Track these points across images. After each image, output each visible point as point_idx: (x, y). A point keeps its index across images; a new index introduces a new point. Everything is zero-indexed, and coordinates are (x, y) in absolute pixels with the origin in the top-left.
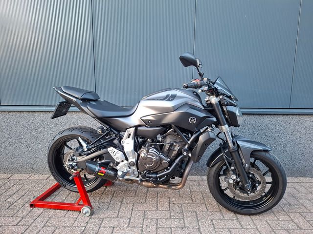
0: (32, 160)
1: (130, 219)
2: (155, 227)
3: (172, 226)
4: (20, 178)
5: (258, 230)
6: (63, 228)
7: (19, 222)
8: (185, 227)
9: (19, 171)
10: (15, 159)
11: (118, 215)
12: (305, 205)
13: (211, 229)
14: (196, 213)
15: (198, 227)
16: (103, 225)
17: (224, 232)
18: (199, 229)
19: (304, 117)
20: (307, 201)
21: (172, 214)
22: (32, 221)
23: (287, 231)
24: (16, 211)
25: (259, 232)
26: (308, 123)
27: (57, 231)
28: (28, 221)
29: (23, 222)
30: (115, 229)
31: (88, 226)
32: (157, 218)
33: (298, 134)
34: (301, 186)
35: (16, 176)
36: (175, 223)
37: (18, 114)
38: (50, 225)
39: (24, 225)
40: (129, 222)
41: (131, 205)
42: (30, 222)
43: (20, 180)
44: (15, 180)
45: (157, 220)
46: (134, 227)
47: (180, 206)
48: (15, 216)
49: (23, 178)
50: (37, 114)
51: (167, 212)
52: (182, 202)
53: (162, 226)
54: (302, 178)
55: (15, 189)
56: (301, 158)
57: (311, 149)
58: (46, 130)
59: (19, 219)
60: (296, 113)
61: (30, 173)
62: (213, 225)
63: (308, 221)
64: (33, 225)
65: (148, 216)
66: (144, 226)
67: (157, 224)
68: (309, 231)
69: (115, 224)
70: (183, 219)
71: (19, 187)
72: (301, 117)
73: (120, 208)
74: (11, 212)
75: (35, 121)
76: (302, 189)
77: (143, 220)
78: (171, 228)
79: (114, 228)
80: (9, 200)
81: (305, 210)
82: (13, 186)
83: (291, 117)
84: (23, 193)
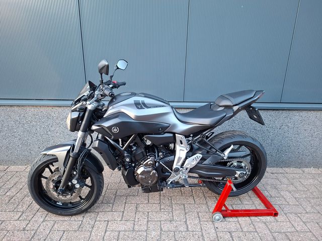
0: (26, 153)
1: (123, 212)
2: (146, 220)
3: (162, 219)
4: (16, 170)
5: (239, 222)
6: (61, 222)
7: (20, 217)
8: (173, 220)
9: (15, 163)
10: (10, 151)
11: (112, 208)
12: (285, 197)
13: (197, 222)
14: (184, 206)
15: (185, 220)
16: (98, 219)
17: (208, 224)
18: (186, 222)
19: (294, 112)
20: (287, 193)
21: (162, 207)
22: (32, 216)
23: (265, 223)
24: (16, 206)
25: (240, 224)
26: (297, 117)
27: (56, 225)
28: (27, 216)
29: (24, 216)
30: (109, 223)
31: (84, 221)
32: (148, 211)
33: (286, 128)
34: (285, 177)
35: (12, 168)
36: (164, 216)
37: (9, 109)
38: (49, 219)
39: (25, 220)
40: (123, 215)
41: (125, 198)
42: (31, 217)
43: (17, 172)
44: (12, 172)
45: (148, 213)
46: (127, 221)
47: (170, 198)
48: (15, 210)
49: (19, 170)
50: (28, 109)
51: (157, 205)
52: (172, 195)
53: (153, 220)
54: (286, 169)
55: (12, 182)
56: (287, 150)
57: (297, 142)
58: (38, 124)
59: (20, 214)
60: (286, 109)
61: (26, 165)
62: (199, 217)
63: (285, 213)
64: (33, 219)
65: (140, 209)
66: (136, 220)
67: (148, 218)
68: (284, 223)
69: (110, 218)
70: (172, 212)
71: (16, 179)
72: (290, 112)
73: (114, 201)
74: (11, 207)
75: (26, 115)
76: (285, 181)
77: (136, 213)
78: (160, 221)
79: (108, 221)
80: (8, 194)
81: (284, 203)
82: (10, 178)
83: (281, 112)
84: (21, 187)
